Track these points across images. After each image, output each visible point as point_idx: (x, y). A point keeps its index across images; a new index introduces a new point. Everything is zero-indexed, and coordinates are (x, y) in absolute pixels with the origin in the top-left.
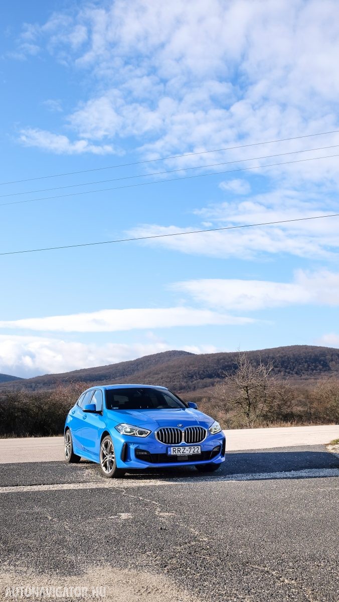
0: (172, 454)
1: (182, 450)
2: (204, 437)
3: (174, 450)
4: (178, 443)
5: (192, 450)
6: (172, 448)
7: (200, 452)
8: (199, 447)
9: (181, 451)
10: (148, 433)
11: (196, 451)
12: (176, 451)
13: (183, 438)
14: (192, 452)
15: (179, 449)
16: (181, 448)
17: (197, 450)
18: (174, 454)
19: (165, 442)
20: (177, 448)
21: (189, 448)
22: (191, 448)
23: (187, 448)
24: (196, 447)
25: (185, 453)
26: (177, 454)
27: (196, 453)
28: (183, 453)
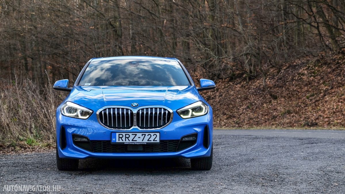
0: (117, 141)
2: (168, 121)
3: (121, 136)
5: (147, 137)
6: (117, 134)
7: (158, 141)
8: (158, 134)
9: (131, 139)
11: (152, 139)
12: (124, 138)
13: (135, 121)
14: (146, 141)
15: (127, 136)
16: (130, 134)
18: (121, 141)
19: (110, 126)
20: (124, 134)
21: (142, 135)
22: (145, 135)
23: (139, 135)
24: (152, 134)
25: (136, 141)
26: (124, 141)
27: (152, 141)
28: (132, 140)
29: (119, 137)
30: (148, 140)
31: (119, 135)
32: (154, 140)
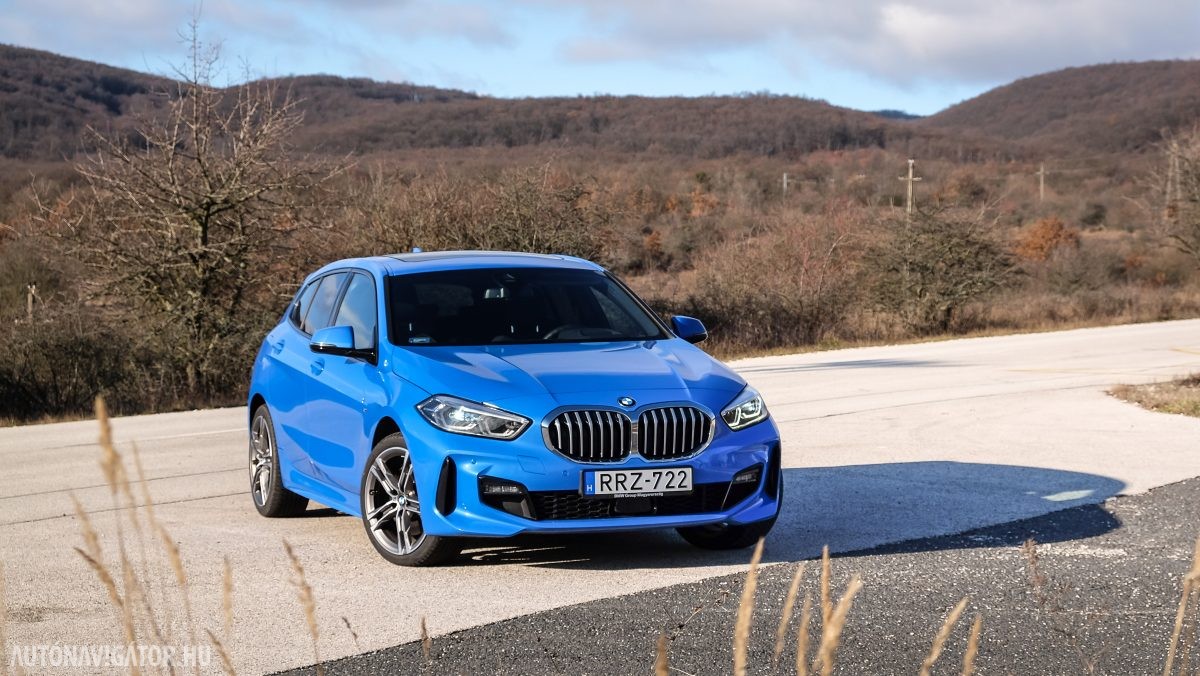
0: (598, 491)
2: (705, 439)
3: (606, 479)
4: (617, 457)
5: (665, 480)
6: (598, 475)
7: (690, 488)
8: (689, 471)
9: (629, 484)
10: (520, 424)
11: (676, 483)
12: (613, 484)
13: (634, 443)
14: (662, 488)
15: (621, 478)
16: (627, 473)
17: (680, 480)
18: (606, 491)
19: (576, 456)
20: (613, 474)
21: (654, 474)
22: (660, 473)
23: (647, 474)
24: (676, 471)
25: (641, 489)
26: (614, 491)
27: (677, 489)
28: (632, 488)
29: (602, 483)
30: (668, 487)
31: (602, 475)
32: (680, 486)
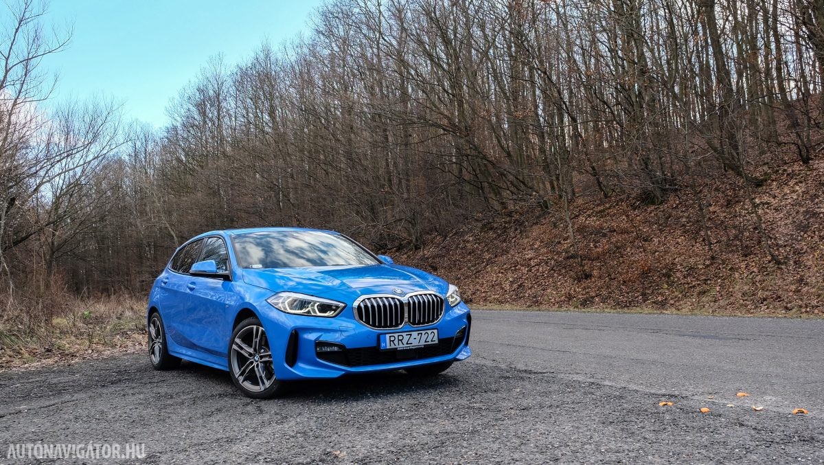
0: (388, 347)
1: (406, 338)
2: (441, 312)
3: (392, 339)
4: (397, 325)
5: (424, 337)
6: (388, 336)
7: (437, 342)
8: (435, 331)
9: (405, 341)
10: (338, 307)
11: (429, 339)
12: (396, 342)
13: (406, 315)
14: (423, 343)
15: (401, 338)
16: (404, 334)
17: (430, 337)
18: (393, 346)
19: (374, 325)
20: (396, 335)
21: (418, 334)
22: (421, 334)
23: (415, 334)
24: (429, 332)
25: (412, 344)
26: (397, 346)
27: (430, 343)
28: (407, 344)
29: (390, 341)
30: (426, 342)
31: (390, 337)
32: (432, 341)
